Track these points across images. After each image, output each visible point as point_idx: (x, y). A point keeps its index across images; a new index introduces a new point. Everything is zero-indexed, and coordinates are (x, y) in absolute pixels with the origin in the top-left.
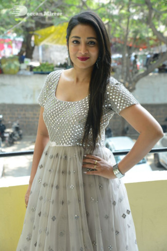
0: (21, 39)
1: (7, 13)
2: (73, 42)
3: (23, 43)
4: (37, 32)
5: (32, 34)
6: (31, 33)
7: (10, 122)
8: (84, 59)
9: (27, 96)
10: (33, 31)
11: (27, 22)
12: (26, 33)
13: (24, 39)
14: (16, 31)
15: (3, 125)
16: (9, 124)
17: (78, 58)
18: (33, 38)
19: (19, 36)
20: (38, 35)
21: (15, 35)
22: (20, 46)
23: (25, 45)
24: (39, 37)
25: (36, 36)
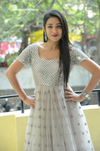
0: (20, 41)
1: (9, 22)
2: (48, 27)
3: (22, 43)
4: (32, 35)
5: (29, 36)
6: (27, 35)
7: (13, 104)
8: (55, 36)
9: (26, 82)
10: (29, 33)
11: (24, 28)
12: (24, 35)
13: (23, 40)
14: (17, 35)
15: (8, 106)
16: (13, 105)
17: (52, 35)
18: (29, 39)
19: (18, 38)
20: (33, 37)
21: (16, 37)
22: (20, 45)
23: (24, 45)
24: (34, 38)
25: (32, 37)
